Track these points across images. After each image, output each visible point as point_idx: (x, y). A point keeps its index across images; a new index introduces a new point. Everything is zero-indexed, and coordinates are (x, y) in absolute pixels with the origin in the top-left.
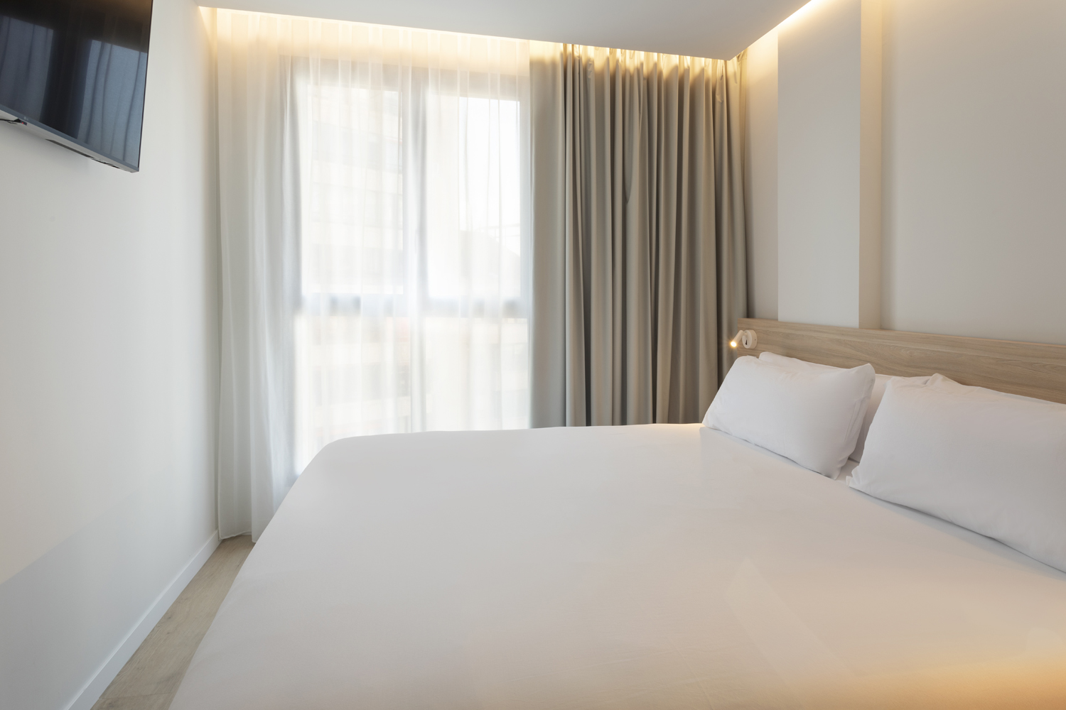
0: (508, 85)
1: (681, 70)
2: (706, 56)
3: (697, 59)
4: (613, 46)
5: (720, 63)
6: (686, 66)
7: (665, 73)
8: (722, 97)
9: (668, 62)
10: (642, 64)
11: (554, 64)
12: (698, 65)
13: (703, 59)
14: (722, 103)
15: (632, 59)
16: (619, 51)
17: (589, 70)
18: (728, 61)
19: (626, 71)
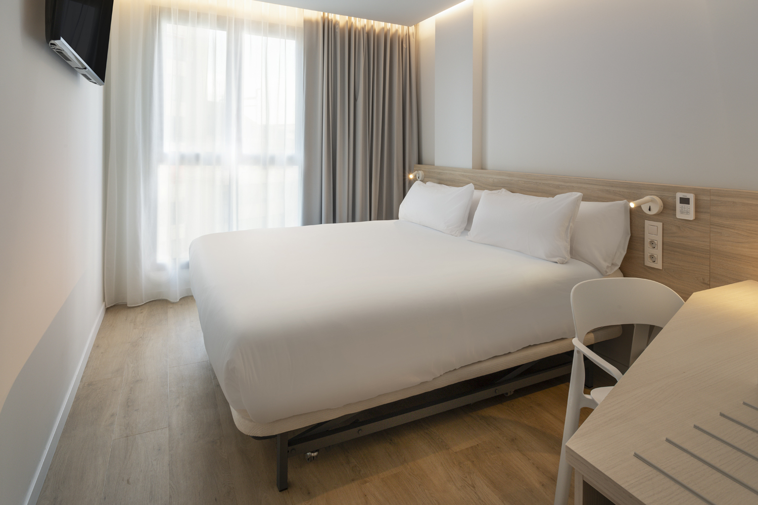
0: (291, 31)
1: (386, 30)
3: (394, 25)
4: (350, 15)
5: (406, 28)
6: (388, 28)
7: (377, 31)
8: (406, 45)
9: (378, 25)
10: (365, 26)
11: (317, 23)
12: (394, 28)
13: (397, 25)
14: (406, 47)
15: (360, 23)
16: (353, 18)
17: (337, 27)
18: (410, 27)
19: (356, 29)
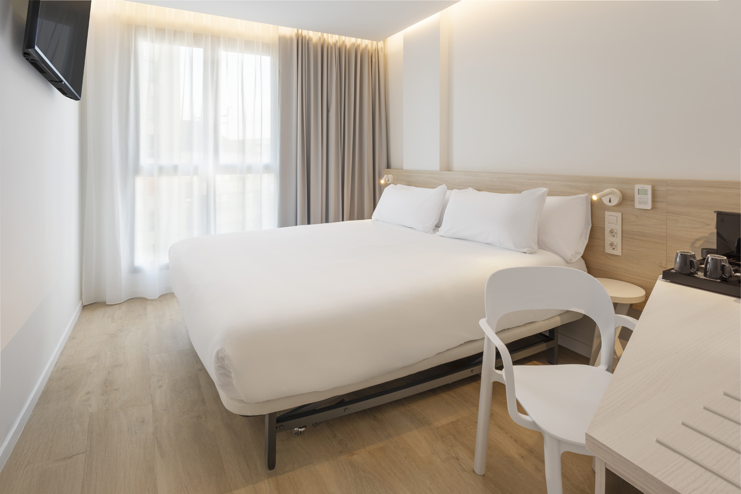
0: (266, 47)
1: (356, 45)
2: (368, 39)
3: (363, 40)
4: (323, 32)
5: (375, 43)
6: (358, 43)
7: (348, 46)
8: (375, 60)
9: (349, 41)
10: (337, 41)
11: (291, 39)
12: (364, 43)
14: (376, 62)
15: (332, 39)
16: (325, 34)
17: (310, 43)
18: (378, 42)
